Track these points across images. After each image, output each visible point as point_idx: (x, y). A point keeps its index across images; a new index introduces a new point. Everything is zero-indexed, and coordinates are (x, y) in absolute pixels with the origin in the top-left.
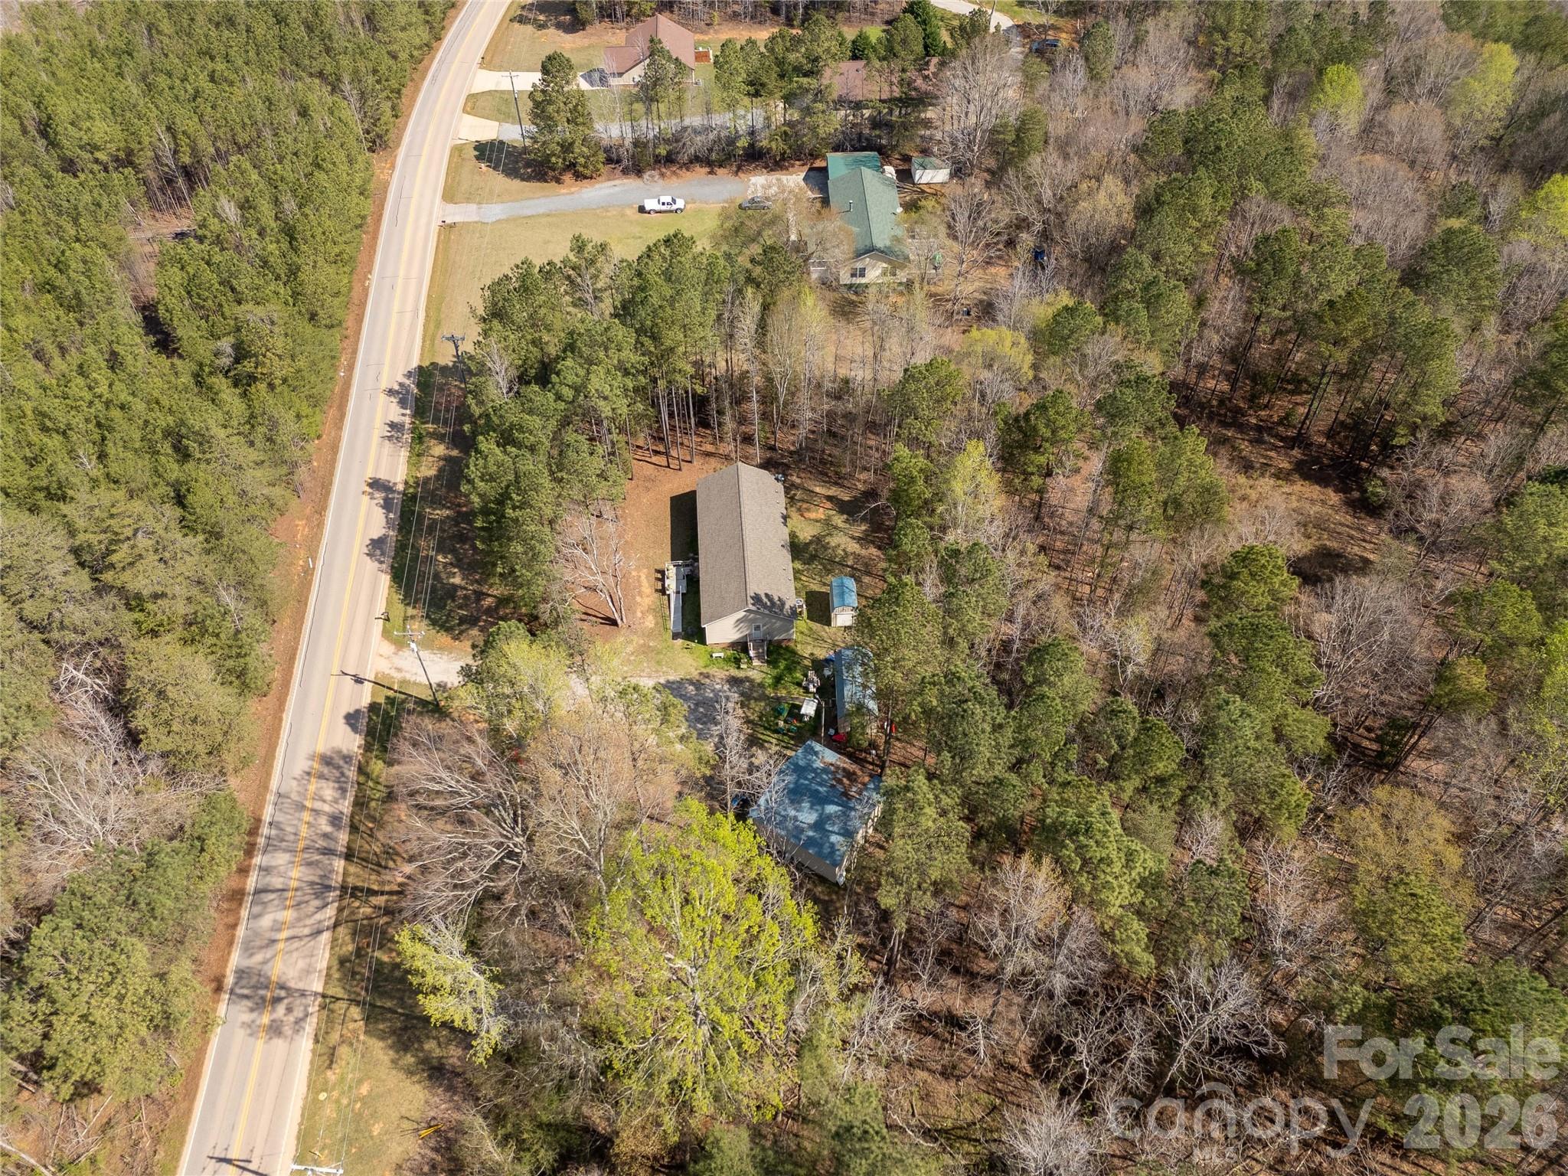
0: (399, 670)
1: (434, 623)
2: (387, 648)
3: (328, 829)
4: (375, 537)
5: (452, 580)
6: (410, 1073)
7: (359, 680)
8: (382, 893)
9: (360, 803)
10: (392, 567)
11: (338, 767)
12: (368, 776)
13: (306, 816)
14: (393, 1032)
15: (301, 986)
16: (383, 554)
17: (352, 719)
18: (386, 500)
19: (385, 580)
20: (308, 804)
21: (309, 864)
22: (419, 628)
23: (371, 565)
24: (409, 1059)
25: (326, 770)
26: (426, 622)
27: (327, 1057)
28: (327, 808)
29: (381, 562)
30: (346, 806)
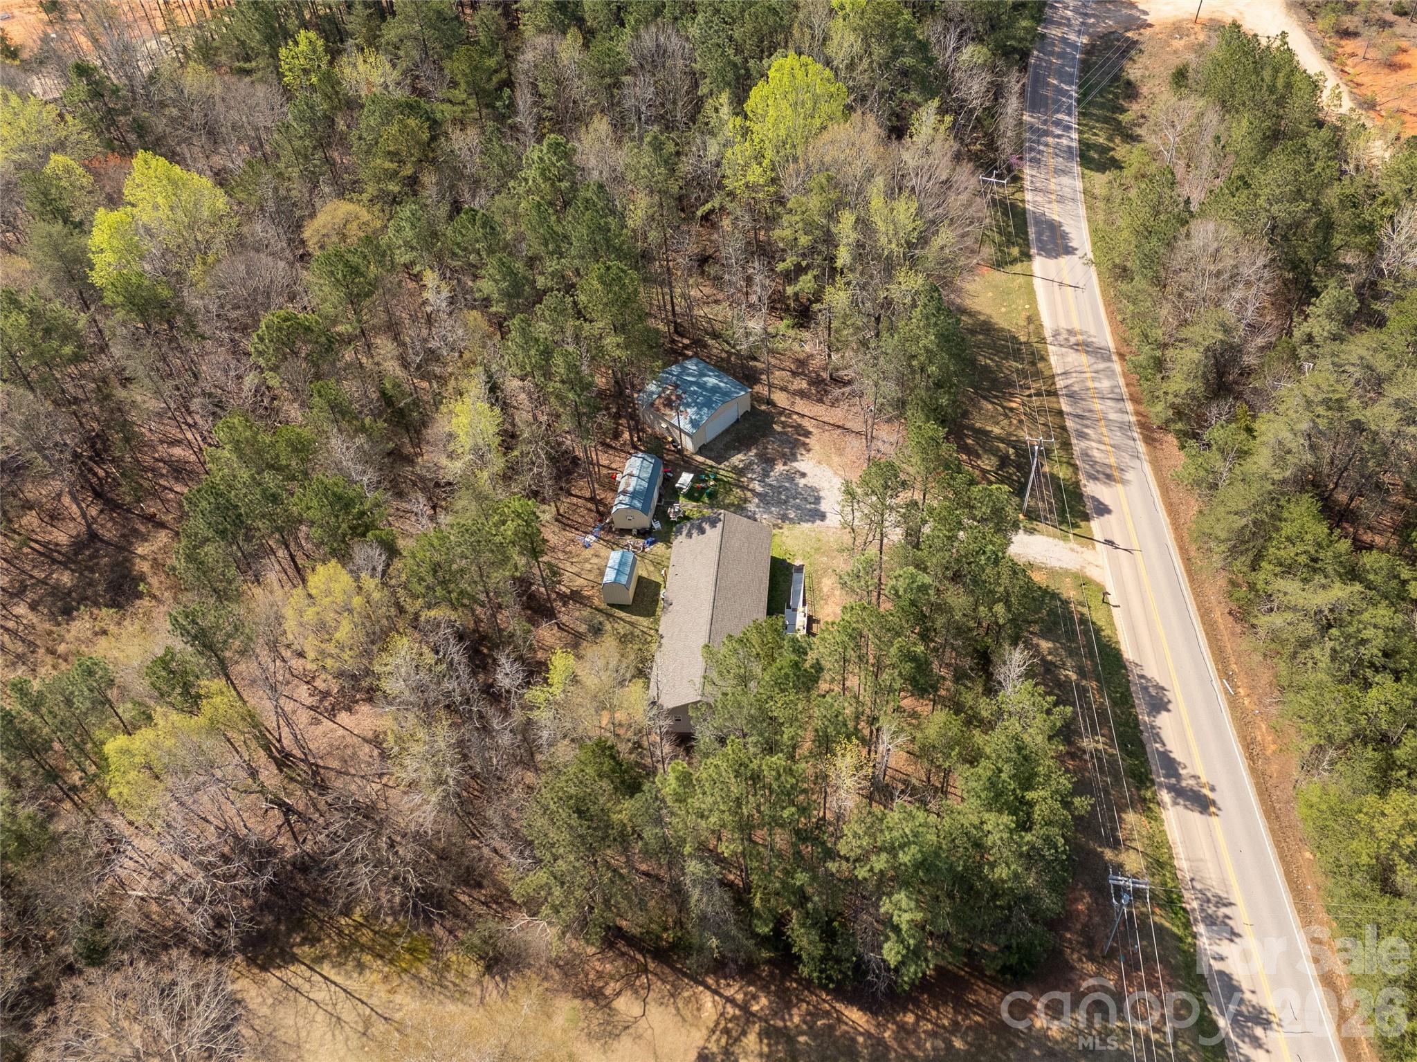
0: (1072, 550)
1: (1054, 596)
2: (1094, 573)
3: (1086, 430)
4: (1164, 714)
5: (1050, 645)
6: (980, 313)
7: (1109, 543)
8: (1030, 396)
9: (1066, 445)
10: (1125, 668)
11: (1098, 472)
12: (1069, 463)
13: (1106, 440)
14: (995, 330)
15: (1064, 350)
16: (1145, 689)
17: (1103, 510)
18: (1178, 777)
19: (1128, 653)
20: (1109, 448)
21: (1090, 411)
22: (1069, 592)
23: (1152, 671)
24: (982, 318)
25: (1108, 471)
26: (1064, 596)
27: (1033, 319)
28: (1094, 444)
29: (1142, 677)
30: (1078, 445)
